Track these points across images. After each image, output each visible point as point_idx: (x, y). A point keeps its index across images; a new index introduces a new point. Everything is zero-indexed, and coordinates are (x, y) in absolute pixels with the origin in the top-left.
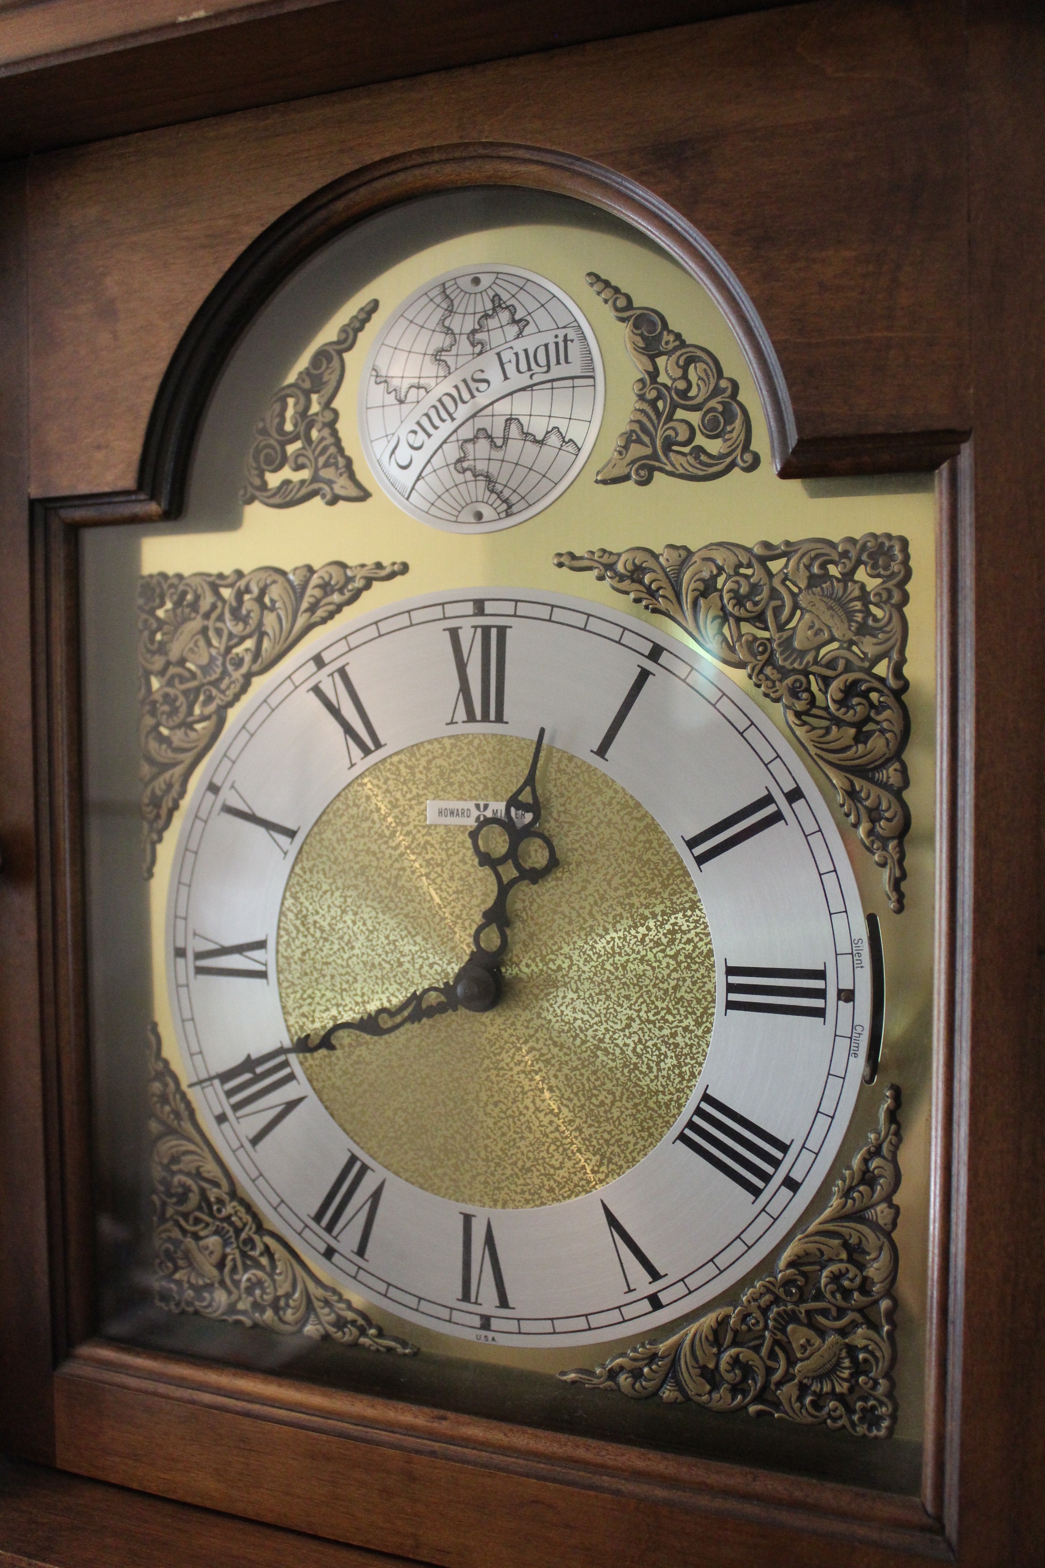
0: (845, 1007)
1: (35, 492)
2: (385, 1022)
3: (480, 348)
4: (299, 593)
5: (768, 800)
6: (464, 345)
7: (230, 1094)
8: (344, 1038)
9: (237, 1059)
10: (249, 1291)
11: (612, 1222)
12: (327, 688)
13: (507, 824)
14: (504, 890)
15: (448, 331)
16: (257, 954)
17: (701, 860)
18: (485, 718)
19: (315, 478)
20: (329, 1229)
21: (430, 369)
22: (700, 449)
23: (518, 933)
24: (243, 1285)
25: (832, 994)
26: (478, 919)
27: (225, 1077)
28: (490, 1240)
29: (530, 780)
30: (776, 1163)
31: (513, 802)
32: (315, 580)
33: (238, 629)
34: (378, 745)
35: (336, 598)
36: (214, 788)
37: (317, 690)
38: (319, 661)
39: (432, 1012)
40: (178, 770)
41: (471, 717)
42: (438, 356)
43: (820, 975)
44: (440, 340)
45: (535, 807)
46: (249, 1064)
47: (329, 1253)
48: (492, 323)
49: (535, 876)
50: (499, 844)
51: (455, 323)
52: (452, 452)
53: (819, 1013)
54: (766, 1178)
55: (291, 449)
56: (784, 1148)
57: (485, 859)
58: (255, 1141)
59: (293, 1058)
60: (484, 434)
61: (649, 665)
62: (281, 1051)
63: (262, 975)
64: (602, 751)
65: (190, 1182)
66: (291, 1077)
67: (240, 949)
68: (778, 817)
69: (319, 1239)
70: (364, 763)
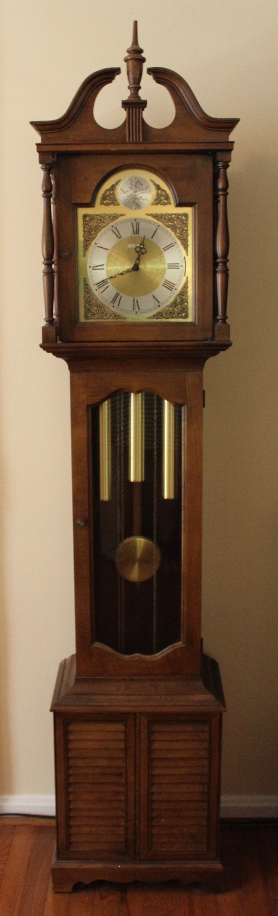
0: (182, 268)
1: (73, 202)
2: (124, 273)
3: (136, 187)
4: (110, 217)
5: (172, 244)
6: (134, 187)
7: (98, 286)
8: (116, 276)
9: (101, 280)
10: (101, 314)
11: (154, 297)
12: (114, 230)
13: (140, 247)
14: (139, 255)
15: (131, 184)
16: (102, 266)
17: (165, 251)
18: (136, 234)
19: (113, 202)
20: (114, 303)
21: (129, 189)
22: (164, 202)
23: (141, 261)
24: (100, 313)
25: (180, 266)
26: (135, 259)
27: (97, 284)
28: (137, 302)
29: (143, 242)
30: (174, 287)
31: (141, 244)
32: (112, 216)
33: (100, 222)
34: (121, 237)
35: (115, 218)
36: (96, 244)
37: (112, 230)
38: (112, 226)
39: (130, 271)
40: (90, 241)
41: (134, 234)
42: (130, 188)
43: (178, 264)
44: (130, 186)
45: (143, 245)
46: (103, 281)
47: (113, 307)
48: (138, 184)
49: (143, 253)
50: (138, 250)
51: (133, 183)
52: (132, 200)
53: (178, 268)
54: (172, 289)
55: (108, 198)
56: (175, 285)
57: (137, 252)
58: (102, 292)
59: (108, 280)
60: (136, 198)
61: (158, 227)
62: (107, 279)
63: (103, 269)
64: (152, 238)
65: (91, 299)
66: (108, 283)
67: (100, 266)
68: (173, 246)
69: (112, 305)
70: (119, 240)
